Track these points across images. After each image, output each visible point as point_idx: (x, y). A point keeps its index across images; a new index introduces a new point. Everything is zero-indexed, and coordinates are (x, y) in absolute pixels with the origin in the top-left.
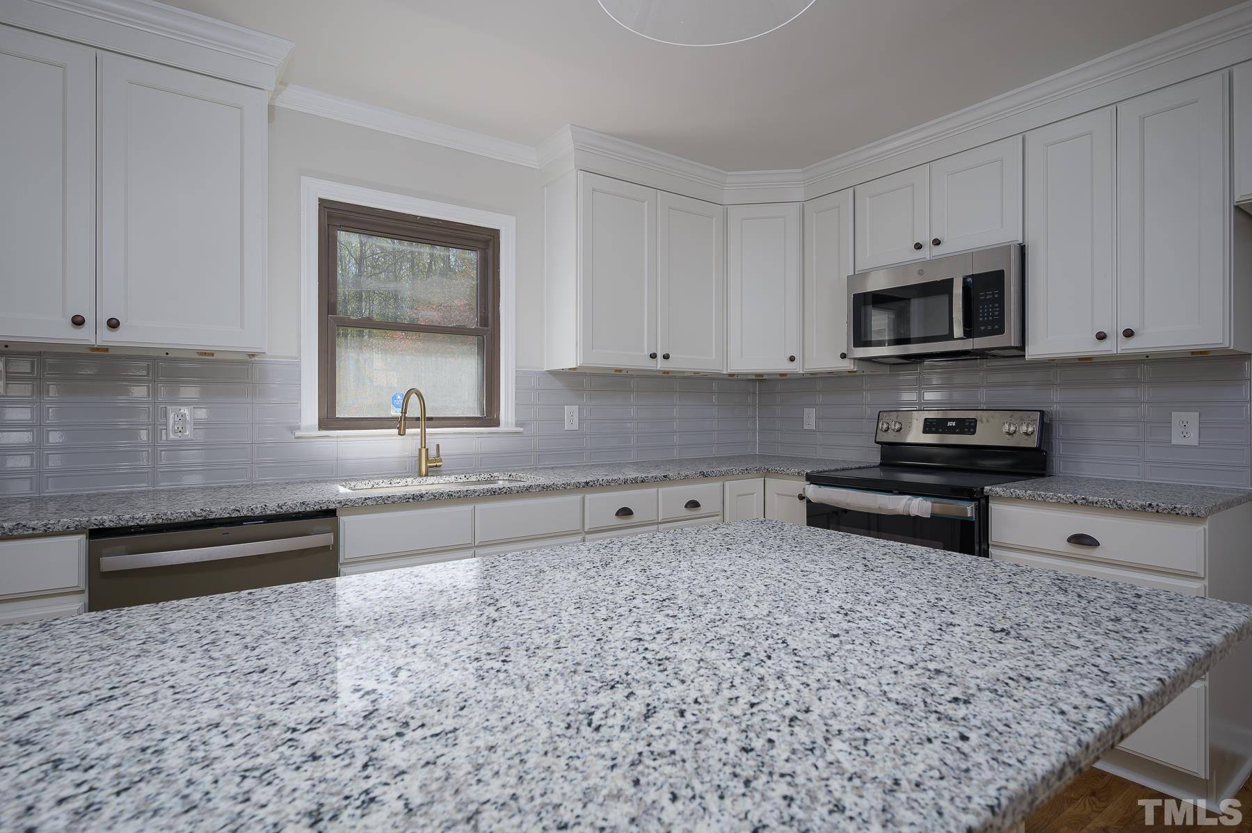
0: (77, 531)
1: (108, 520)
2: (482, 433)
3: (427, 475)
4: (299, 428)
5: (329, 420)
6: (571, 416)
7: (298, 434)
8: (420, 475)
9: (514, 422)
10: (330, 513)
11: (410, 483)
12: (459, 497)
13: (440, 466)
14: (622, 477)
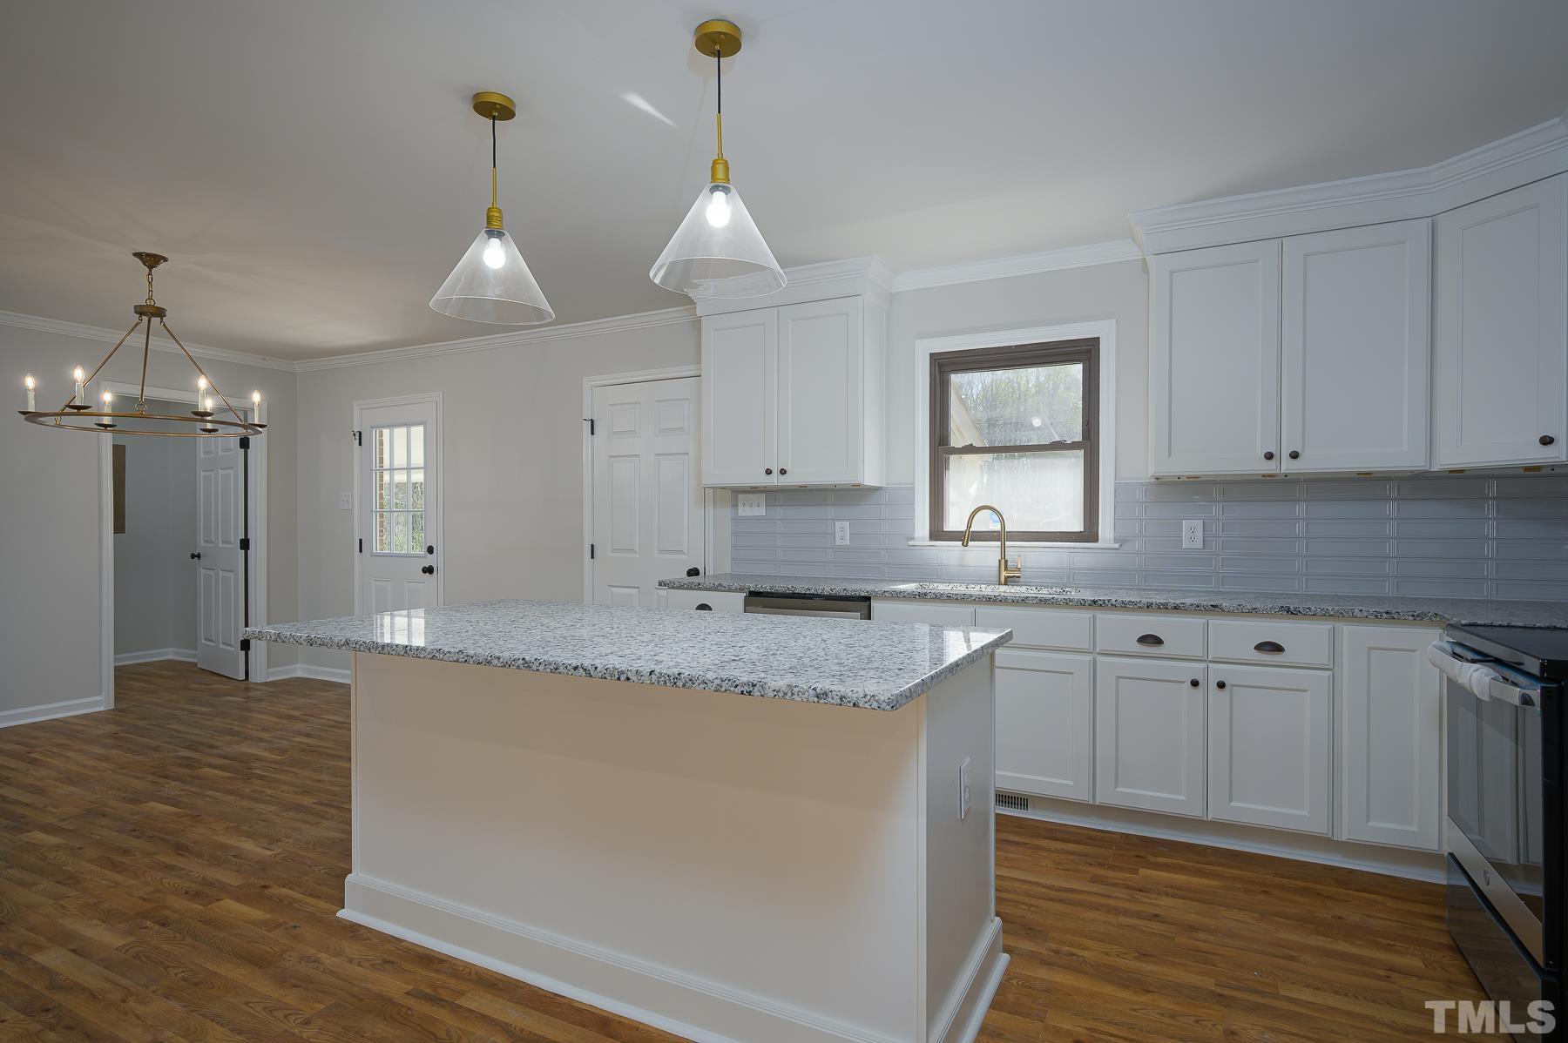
0: (741, 590)
1: (766, 587)
2: (1074, 548)
3: (1006, 584)
4: (913, 539)
5: (937, 533)
6: (1191, 533)
7: (910, 543)
8: (1000, 584)
9: (1112, 537)
10: (868, 599)
11: (983, 589)
12: (957, 599)
13: (1019, 577)
14: (1144, 601)
